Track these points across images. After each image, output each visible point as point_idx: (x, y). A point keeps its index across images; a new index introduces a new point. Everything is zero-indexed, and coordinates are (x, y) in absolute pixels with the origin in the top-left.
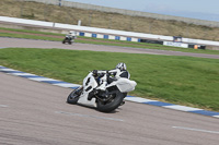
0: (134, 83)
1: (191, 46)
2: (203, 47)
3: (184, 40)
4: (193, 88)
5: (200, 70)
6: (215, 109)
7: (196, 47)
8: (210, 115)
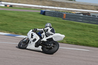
0: (63, 36)
1: (6, 5)
2: (11, 6)
3: (3, 3)
4: (6, 24)
5: (10, 16)
6: (16, 33)
7: (8, 6)
8: (14, 36)
